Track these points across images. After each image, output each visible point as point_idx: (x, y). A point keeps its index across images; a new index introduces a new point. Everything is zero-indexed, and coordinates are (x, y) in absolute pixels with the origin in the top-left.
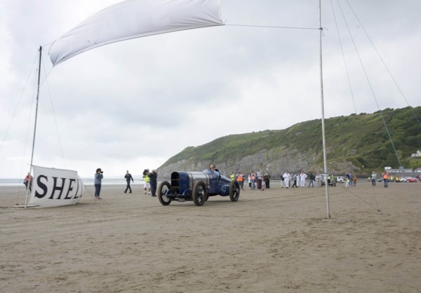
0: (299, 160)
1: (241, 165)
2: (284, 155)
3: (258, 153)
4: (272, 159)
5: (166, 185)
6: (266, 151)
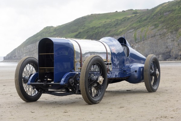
2: (153, 35)
3: (125, 34)
4: (140, 40)
5: (32, 65)
6: (133, 31)
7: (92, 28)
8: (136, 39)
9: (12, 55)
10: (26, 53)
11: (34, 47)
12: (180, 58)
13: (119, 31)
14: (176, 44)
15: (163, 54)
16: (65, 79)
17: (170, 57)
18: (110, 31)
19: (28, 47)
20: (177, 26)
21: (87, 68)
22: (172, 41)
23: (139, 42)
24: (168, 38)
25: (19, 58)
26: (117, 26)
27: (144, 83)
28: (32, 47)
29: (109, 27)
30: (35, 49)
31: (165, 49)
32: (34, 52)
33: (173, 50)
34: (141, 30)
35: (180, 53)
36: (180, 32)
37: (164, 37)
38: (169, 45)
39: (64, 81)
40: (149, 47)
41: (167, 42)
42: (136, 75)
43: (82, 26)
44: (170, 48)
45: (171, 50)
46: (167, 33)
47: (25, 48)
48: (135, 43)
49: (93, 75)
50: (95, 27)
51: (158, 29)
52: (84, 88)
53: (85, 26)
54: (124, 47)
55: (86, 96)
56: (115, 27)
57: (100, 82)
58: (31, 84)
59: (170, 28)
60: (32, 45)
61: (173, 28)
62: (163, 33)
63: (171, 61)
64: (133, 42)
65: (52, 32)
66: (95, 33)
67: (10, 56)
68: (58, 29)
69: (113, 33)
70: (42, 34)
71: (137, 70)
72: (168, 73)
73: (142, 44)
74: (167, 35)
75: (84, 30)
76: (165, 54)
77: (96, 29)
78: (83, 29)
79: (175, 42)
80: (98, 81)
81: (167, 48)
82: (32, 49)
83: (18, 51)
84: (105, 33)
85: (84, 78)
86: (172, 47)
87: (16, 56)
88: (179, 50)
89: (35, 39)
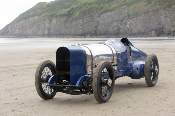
0: (162, 17)
1: (101, 22)
2: (146, 11)
3: (118, 10)
4: (133, 16)
5: (48, 67)
6: (126, 7)
7: (85, 4)
8: (129, 16)
9: (4, 30)
10: (19, 28)
11: (27, 22)
12: (172, 34)
13: (112, 7)
14: (169, 20)
15: (156, 30)
16: (80, 82)
17: (163, 33)
18: (104, 7)
19: (21, 22)
20: (170, 2)
21: (98, 73)
22: (165, 17)
23: (132, 18)
24: (161, 15)
25: (12, 33)
26: (110, 2)
27: (144, 78)
28: (25, 23)
29: (102, 3)
30: (28, 25)
31: (158, 25)
32: (27, 28)
33: (166, 27)
34: (134, 6)
35: (173, 29)
36: (173, 9)
37: (157, 14)
38: (161, 21)
39: (79, 84)
40: (142, 23)
41: (160, 19)
42: (138, 72)
43: (75, 2)
44: (163, 24)
45: (164, 26)
46: (160, 10)
47: (17, 24)
48: (128, 19)
49: (103, 78)
50: (88, 3)
51: (151, 5)
52: (97, 90)
53: (78, 2)
54: (127, 47)
55: (98, 96)
56: (108, 3)
57: (109, 84)
58: (49, 86)
59: (163, 5)
60: (25, 20)
61: (166, 4)
62: (156, 9)
63: (164, 37)
64: (126, 18)
65: (45, 7)
66: (88, 9)
67: (2, 32)
68: (51, 5)
69: (106, 9)
70: (35, 10)
71: (139, 67)
72: (163, 58)
73: (135, 20)
74: (160, 11)
75: (77, 6)
76: (158, 30)
77: (89, 5)
78: (77, 4)
79: (168, 18)
80: (108, 84)
81: (160, 24)
82: (25, 25)
83: (11, 27)
84: (98, 9)
85: (96, 82)
86: (165, 24)
87: (9, 32)
88: (172, 26)
89: (28, 15)
